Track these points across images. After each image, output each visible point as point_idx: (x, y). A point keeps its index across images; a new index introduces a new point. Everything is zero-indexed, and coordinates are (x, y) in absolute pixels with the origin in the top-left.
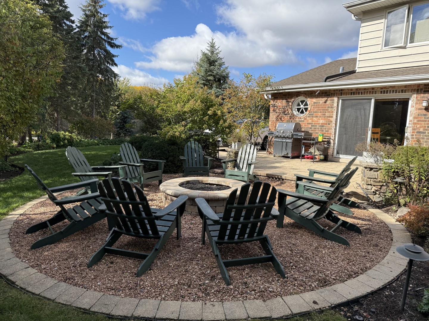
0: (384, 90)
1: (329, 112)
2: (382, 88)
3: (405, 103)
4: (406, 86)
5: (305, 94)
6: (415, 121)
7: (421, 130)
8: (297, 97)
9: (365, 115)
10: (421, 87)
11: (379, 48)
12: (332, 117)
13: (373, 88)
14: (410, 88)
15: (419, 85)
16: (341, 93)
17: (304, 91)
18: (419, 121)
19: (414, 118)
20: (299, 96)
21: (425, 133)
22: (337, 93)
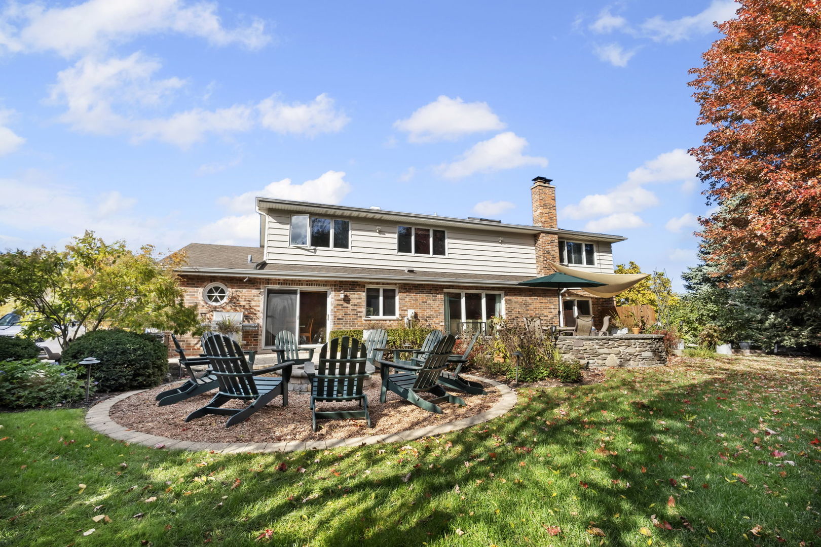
0: (309, 283)
1: (255, 301)
2: (307, 281)
3: (324, 295)
4: (326, 281)
5: (223, 280)
6: (336, 310)
7: (340, 317)
8: (211, 282)
9: (292, 304)
10: (337, 283)
11: (287, 244)
12: (259, 306)
13: (299, 281)
14: (330, 283)
15: (336, 281)
16: (268, 282)
17: (222, 277)
18: (338, 310)
19: (335, 307)
20: (214, 281)
21: (342, 319)
22: (263, 282)
